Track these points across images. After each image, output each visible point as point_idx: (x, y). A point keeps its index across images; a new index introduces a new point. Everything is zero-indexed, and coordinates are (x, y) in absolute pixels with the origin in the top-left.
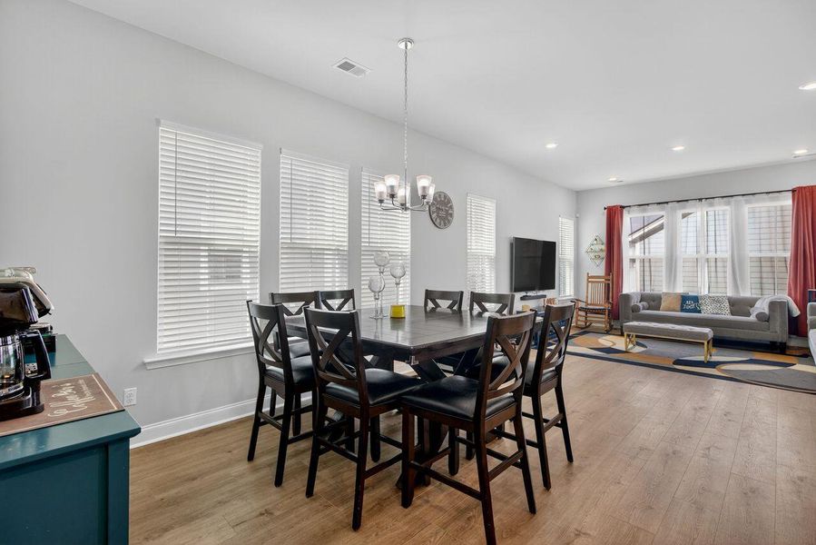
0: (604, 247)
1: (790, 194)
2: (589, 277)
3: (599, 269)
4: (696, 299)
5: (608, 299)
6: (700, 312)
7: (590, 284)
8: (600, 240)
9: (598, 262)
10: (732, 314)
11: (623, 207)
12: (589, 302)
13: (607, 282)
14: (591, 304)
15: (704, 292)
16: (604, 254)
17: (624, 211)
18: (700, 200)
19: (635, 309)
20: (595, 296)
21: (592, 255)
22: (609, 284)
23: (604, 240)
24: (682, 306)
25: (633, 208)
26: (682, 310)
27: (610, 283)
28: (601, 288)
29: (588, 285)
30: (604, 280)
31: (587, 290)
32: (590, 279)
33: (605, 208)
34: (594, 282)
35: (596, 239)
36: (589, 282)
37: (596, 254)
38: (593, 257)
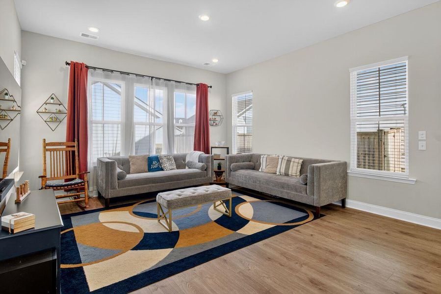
1: (195, 86)
2: (46, 144)
3: (60, 134)
4: (157, 159)
6: (162, 170)
7: (48, 153)
9: (53, 125)
11: (87, 67)
12: (48, 176)
13: (71, 149)
14: (51, 179)
15: (164, 153)
17: (90, 71)
19: (122, 176)
21: (46, 117)
22: (74, 152)
24: (149, 166)
25: (98, 71)
26: (150, 170)
27: (76, 149)
28: (64, 157)
29: (45, 154)
30: (65, 147)
31: (45, 161)
32: (47, 147)
33: (67, 64)
34: (54, 150)
35: (52, 98)
36: (46, 150)
37: (53, 115)
38: (49, 120)
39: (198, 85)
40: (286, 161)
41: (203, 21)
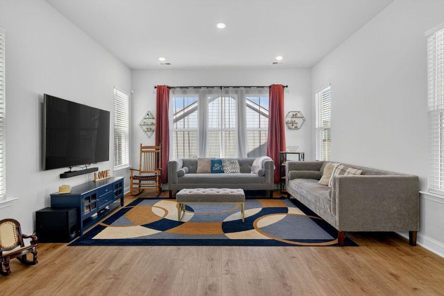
0: (154, 121)
1: (268, 89)
2: (142, 148)
3: (150, 140)
4: (220, 162)
5: (158, 167)
6: (223, 172)
7: (143, 154)
8: (151, 115)
9: (149, 134)
10: (242, 171)
11: (169, 88)
12: (142, 170)
13: (157, 151)
14: (144, 172)
16: (154, 127)
17: (171, 91)
18: (221, 87)
19: (181, 174)
20: (147, 164)
21: (145, 128)
22: (158, 153)
23: (155, 115)
24: (212, 168)
25: (177, 89)
26: (213, 172)
27: (160, 151)
28: (152, 158)
29: (141, 154)
30: (154, 150)
31: (141, 159)
32: (143, 150)
33: (155, 87)
34: (147, 152)
35: (148, 114)
36: (142, 151)
37: (148, 127)
38: (146, 130)
39: (270, 87)
40: (339, 171)
41: (219, 29)
